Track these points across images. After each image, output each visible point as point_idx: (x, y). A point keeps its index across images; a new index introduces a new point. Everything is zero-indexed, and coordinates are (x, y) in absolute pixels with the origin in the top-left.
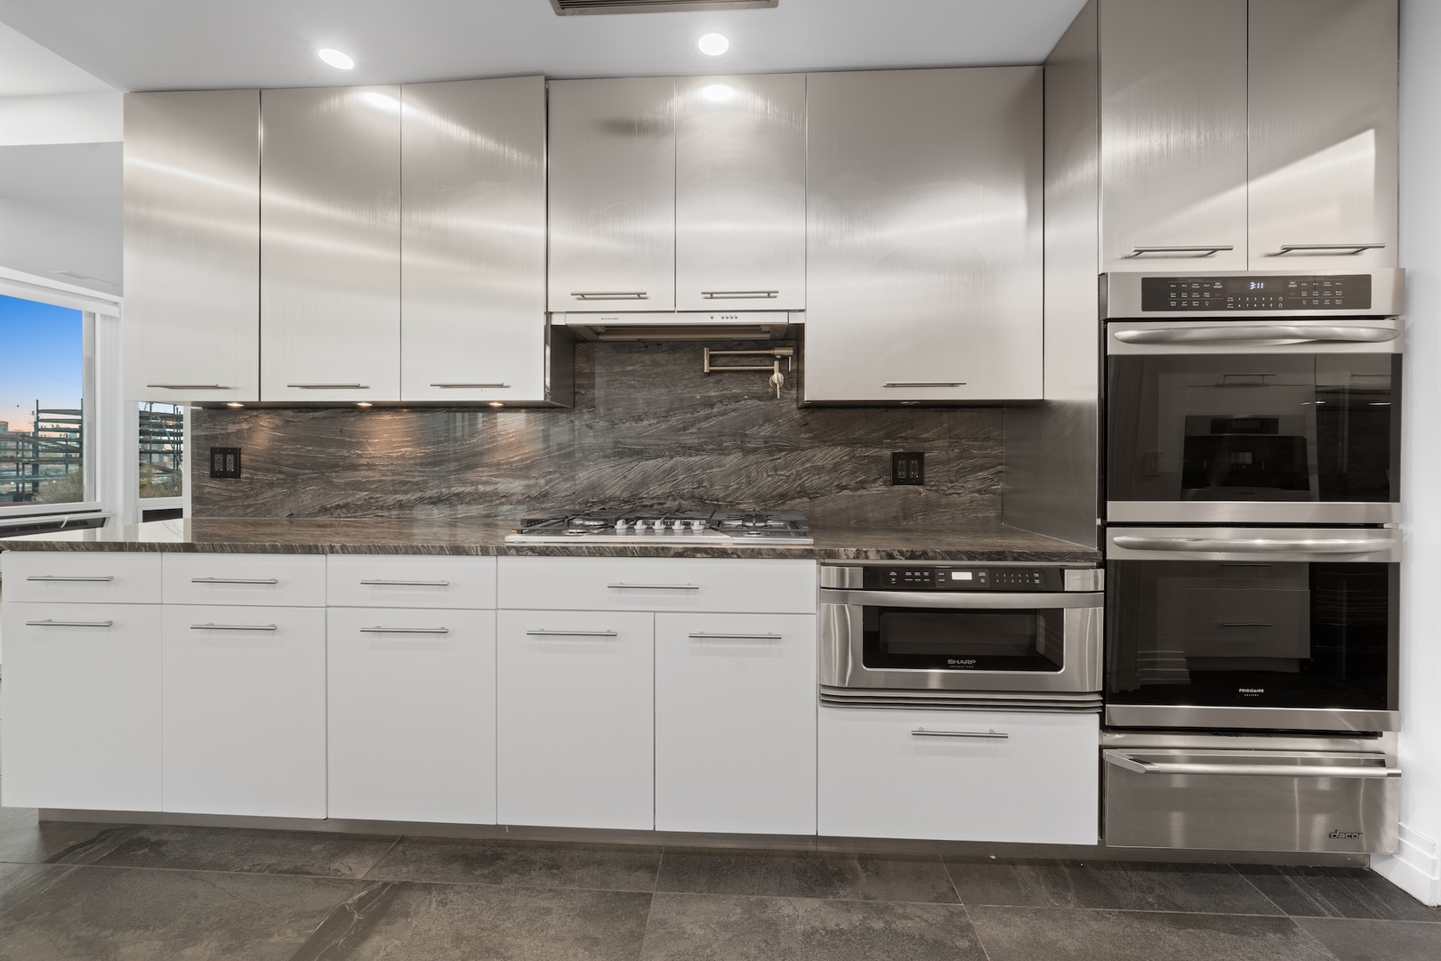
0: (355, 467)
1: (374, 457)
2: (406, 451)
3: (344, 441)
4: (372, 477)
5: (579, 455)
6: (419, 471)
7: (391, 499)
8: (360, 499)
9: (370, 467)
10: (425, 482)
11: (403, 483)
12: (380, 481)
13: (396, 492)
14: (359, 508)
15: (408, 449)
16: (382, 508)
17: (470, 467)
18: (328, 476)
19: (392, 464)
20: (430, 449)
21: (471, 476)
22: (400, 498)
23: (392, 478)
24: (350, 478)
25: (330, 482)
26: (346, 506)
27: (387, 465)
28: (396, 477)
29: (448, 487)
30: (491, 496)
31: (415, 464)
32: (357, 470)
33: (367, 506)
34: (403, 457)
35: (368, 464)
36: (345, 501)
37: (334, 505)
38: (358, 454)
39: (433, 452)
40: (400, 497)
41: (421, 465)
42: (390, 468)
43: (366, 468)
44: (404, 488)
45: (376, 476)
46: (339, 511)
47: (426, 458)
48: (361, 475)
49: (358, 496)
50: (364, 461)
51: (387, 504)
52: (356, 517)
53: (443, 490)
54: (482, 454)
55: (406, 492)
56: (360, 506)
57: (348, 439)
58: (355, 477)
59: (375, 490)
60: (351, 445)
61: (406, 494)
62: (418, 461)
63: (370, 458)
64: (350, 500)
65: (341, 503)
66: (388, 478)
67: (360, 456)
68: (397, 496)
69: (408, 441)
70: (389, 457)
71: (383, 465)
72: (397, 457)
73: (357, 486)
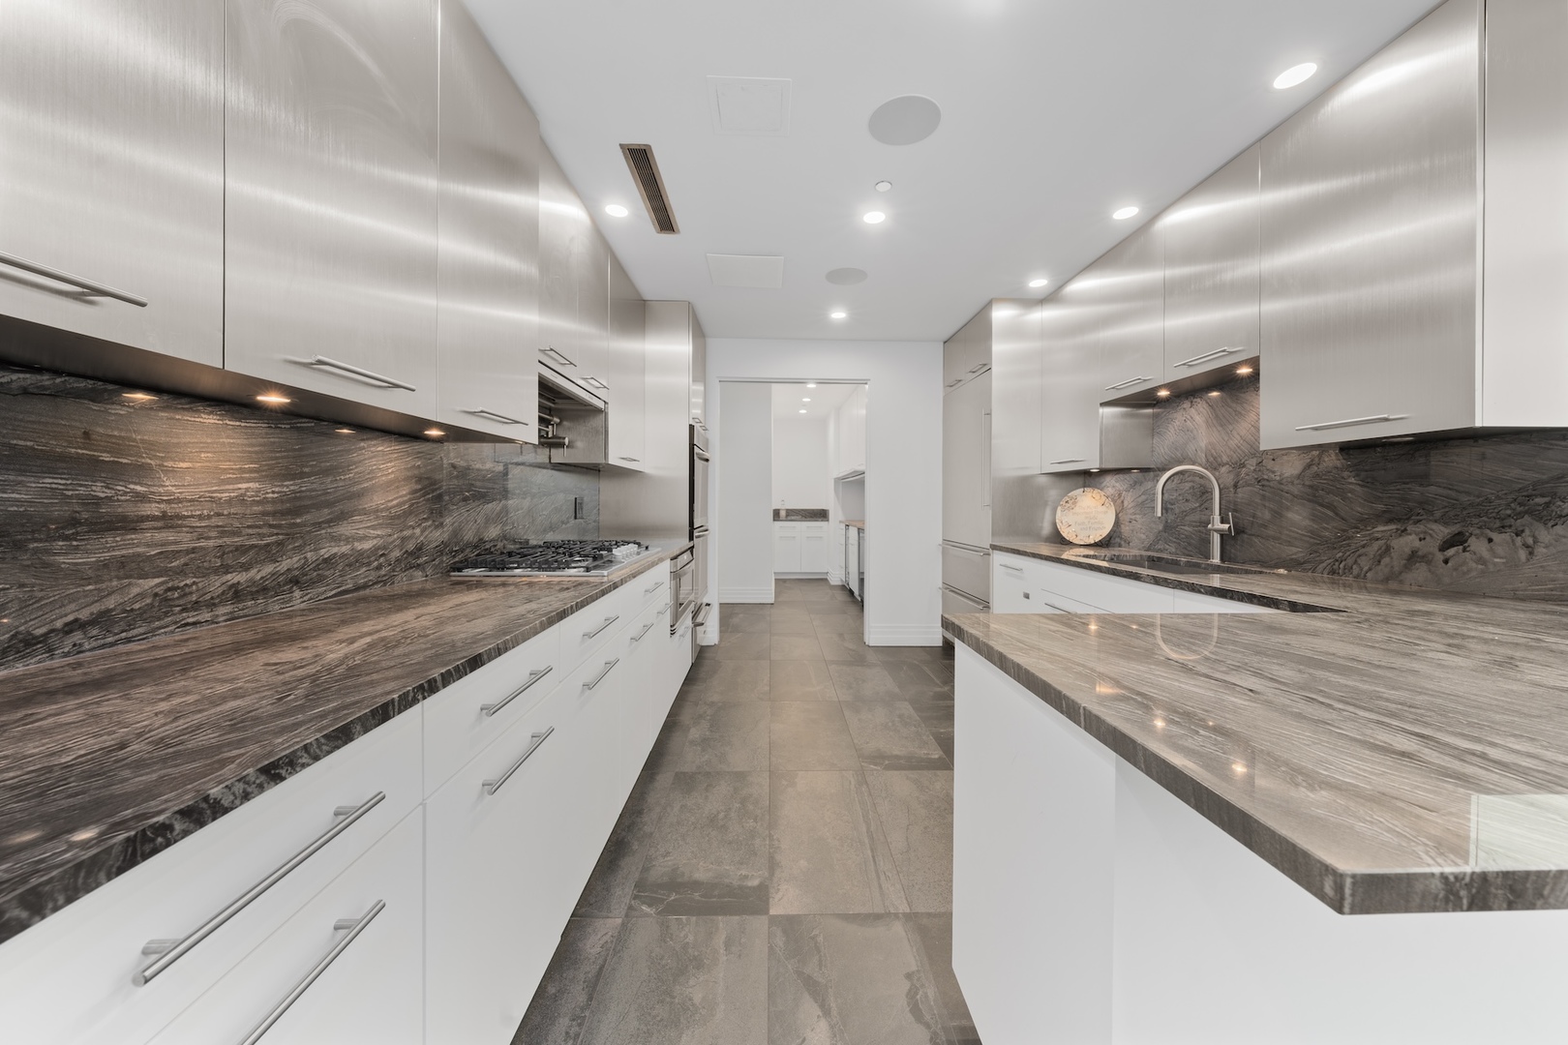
0: (128, 524)
1: (179, 501)
2: (247, 489)
3: (96, 462)
4: (176, 543)
6: (271, 526)
7: (216, 584)
8: (142, 596)
9: (168, 521)
10: (279, 544)
11: (241, 550)
12: (194, 550)
13: (226, 569)
14: (133, 617)
15: (251, 485)
16: (196, 606)
17: (342, 517)
18: (36, 551)
19: (218, 515)
20: (289, 486)
21: (345, 529)
22: (235, 581)
23: (220, 542)
24: (113, 549)
25: (46, 565)
26: (103, 620)
27: (209, 517)
28: (228, 540)
29: (315, 550)
30: (369, 557)
31: (264, 514)
32: (134, 530)
33: (163, 604)
34: (241, 500)
35: (164, 516)
36: (95, 608)
37: (59, 624)
38: (137, 494)
39: (294, 492)
40: (234, 578)
41: (274, 514)
42: (215, 521)
43: (159, 524)
44: (243, 560)
45: (184, 540)
46: (77, 636)
47: (282, 502)
48: (143, 543)
49: (135, 591)
50: (152, 509)
51: (208, 597)
52: (129, 640)
53: (309, 555)
54: (359, 495)
55: (246, 567)
56: (143, 611)
57: (106, 457)
58: (126, 546)
59: (181, 572)
60: (116, 472)
61: (247, 570)
62: (269, 508)
63: (168, 502)
64: (111, 603)
65: (84, 615)
66: (211, 543)
67: (142, 498)
68: (229, 577)
69: (251, 471)
70: (212, 500)
71: (200, 517)
72: (230, 501)
73: (130, 567)
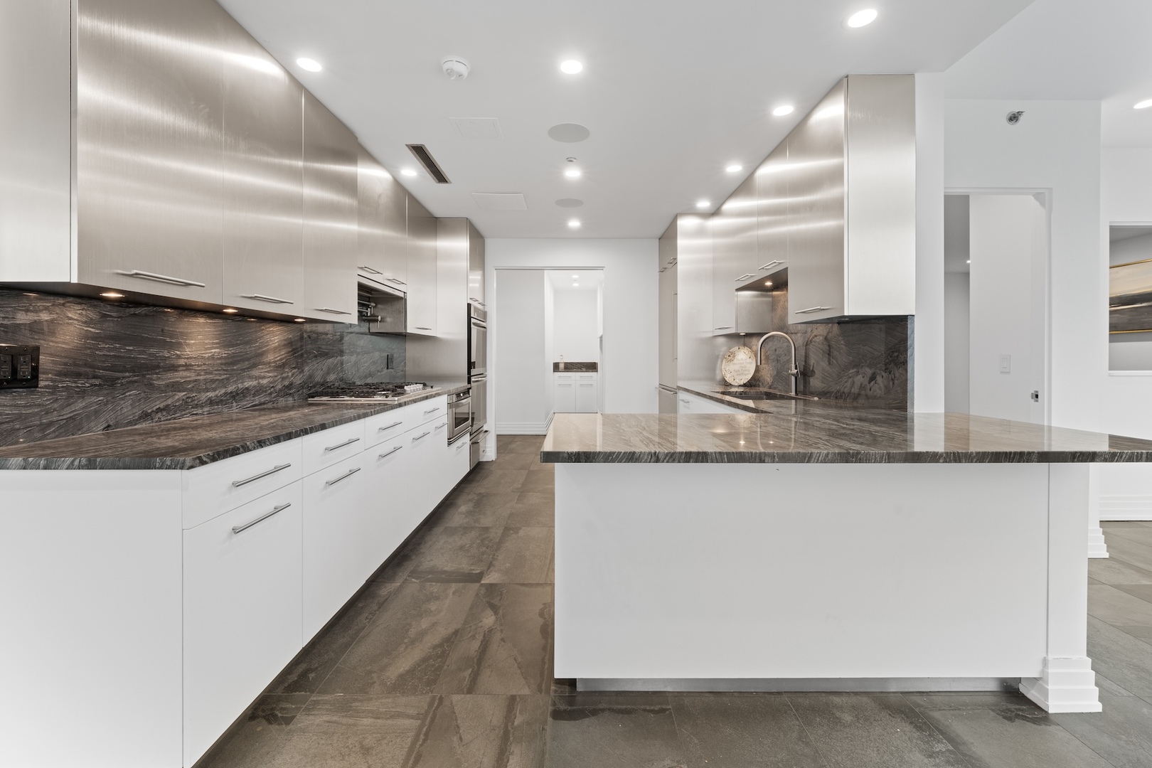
0: (174, 368)
1: (191, 358)
2: (215, 352)
3: (165, 341)
4: (190, 377)
5: (305, 356)
6: (224, 370)
7: (204, 397)
8: (179, 400)
9: (188, 367)
10: (227, 379)
11: (213, 381)
12: (195, 381)
13: (207, 390)
14: (177, 409)
15: (217, 350)
16: (196, 406)
17: (254, 366)
18: (148, 379)
19: (204, 364)
20: (231, 350)
21: (255, 372)
22: (210, 396)
23: (205, 377)
24: (169, 379)
25: (152, 384)
26: (167, 408)
27: (201, 365)
28: (208, 376)
29: (242, 383)
30: (266, 388)
31: (222, 364)
32: (176, 371)
33: (186, 405)
34: (212, 357)
35: (186, 365)
36: (165, 403)
37: (154, 409)
38: (177, 355)
39: (233, 353)
40: (211, 394)
41: (225, 364)
42: (204, 367)
43: (184, 368)
44: (213, 386)
45: (191, 375)
46: (159, 415)
47: (228, 358)
48: (180, 376)
49: (177, 397)
50: (182, 362)
51: (201, 402)
52: (175, 418)
53: (239, 385)
54: (262, 354)
55: (214, 390)
56: (179, 406)
57: (168, 340)
58: (174, 378)
59: (191, 390)
60: (171, 346)
61: (215, 391)
62: (223, 361)
63: (187, 358)
64: (169, 402)
65: (161, 406)
66: (202, 378)
67: (179, 357)
68: (208, 394)
69: (216, 343)
70: (203, 358)
71: (198, 366)
72: (208, 358)
73: (176, 387)
